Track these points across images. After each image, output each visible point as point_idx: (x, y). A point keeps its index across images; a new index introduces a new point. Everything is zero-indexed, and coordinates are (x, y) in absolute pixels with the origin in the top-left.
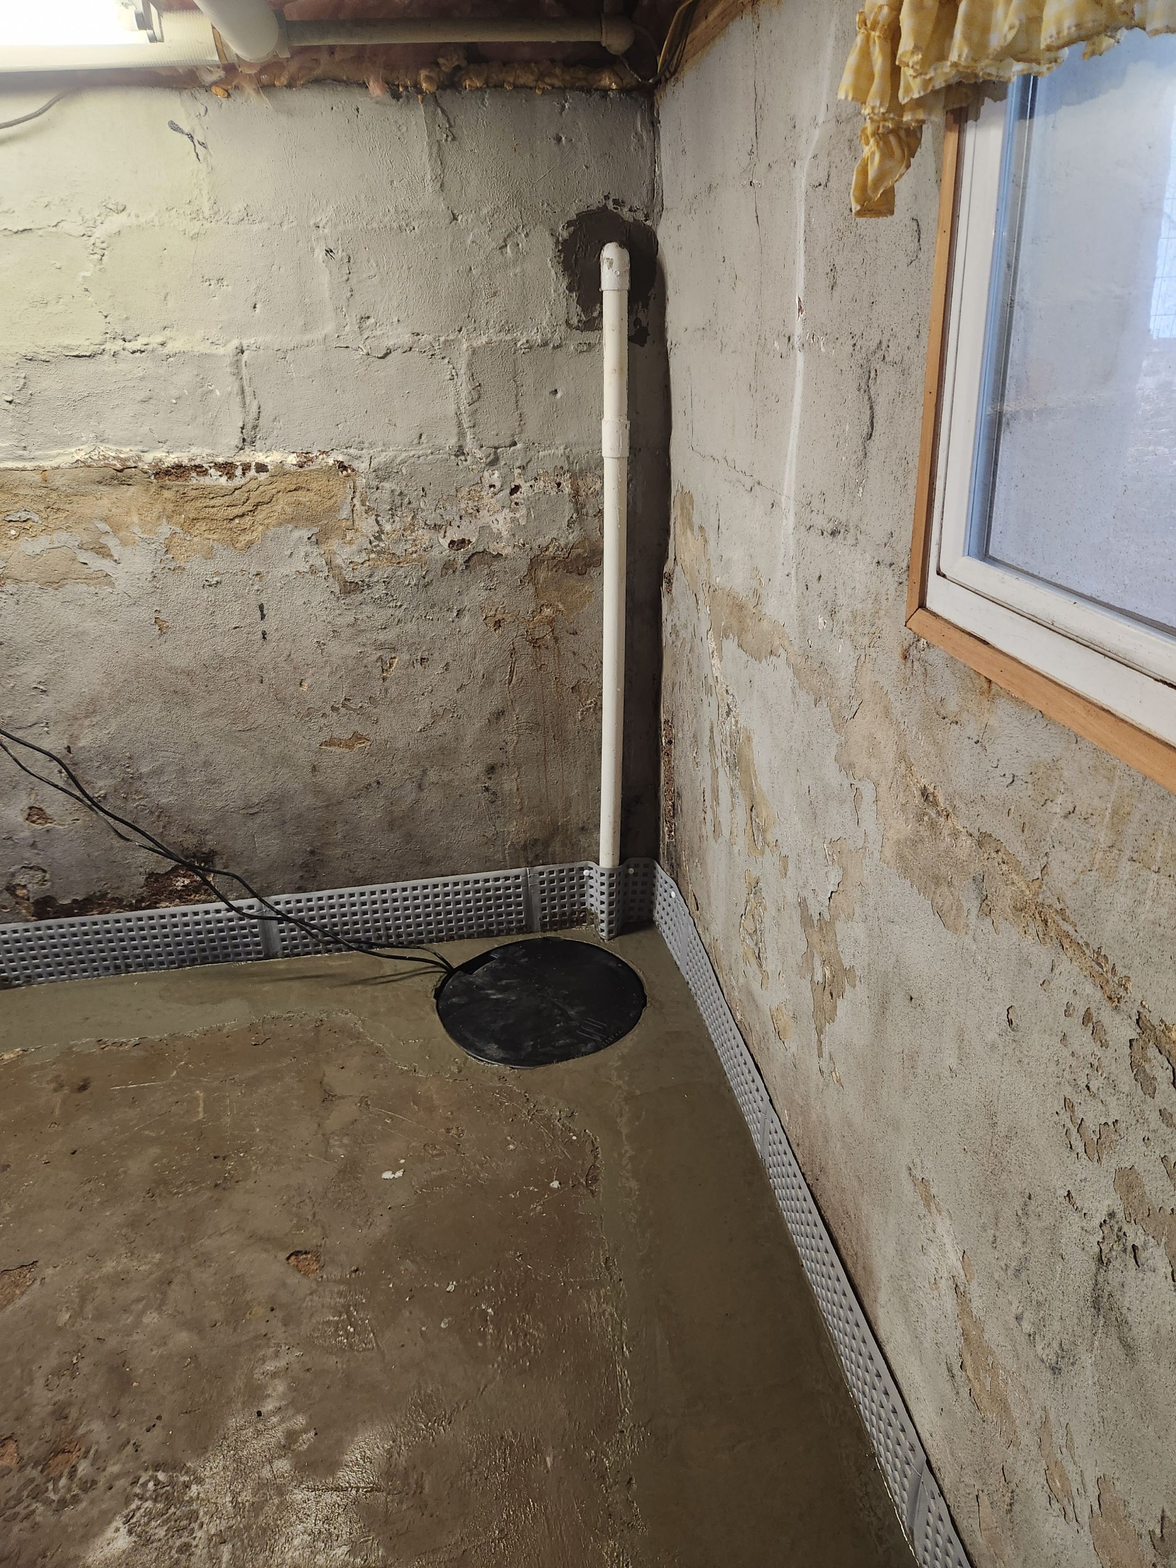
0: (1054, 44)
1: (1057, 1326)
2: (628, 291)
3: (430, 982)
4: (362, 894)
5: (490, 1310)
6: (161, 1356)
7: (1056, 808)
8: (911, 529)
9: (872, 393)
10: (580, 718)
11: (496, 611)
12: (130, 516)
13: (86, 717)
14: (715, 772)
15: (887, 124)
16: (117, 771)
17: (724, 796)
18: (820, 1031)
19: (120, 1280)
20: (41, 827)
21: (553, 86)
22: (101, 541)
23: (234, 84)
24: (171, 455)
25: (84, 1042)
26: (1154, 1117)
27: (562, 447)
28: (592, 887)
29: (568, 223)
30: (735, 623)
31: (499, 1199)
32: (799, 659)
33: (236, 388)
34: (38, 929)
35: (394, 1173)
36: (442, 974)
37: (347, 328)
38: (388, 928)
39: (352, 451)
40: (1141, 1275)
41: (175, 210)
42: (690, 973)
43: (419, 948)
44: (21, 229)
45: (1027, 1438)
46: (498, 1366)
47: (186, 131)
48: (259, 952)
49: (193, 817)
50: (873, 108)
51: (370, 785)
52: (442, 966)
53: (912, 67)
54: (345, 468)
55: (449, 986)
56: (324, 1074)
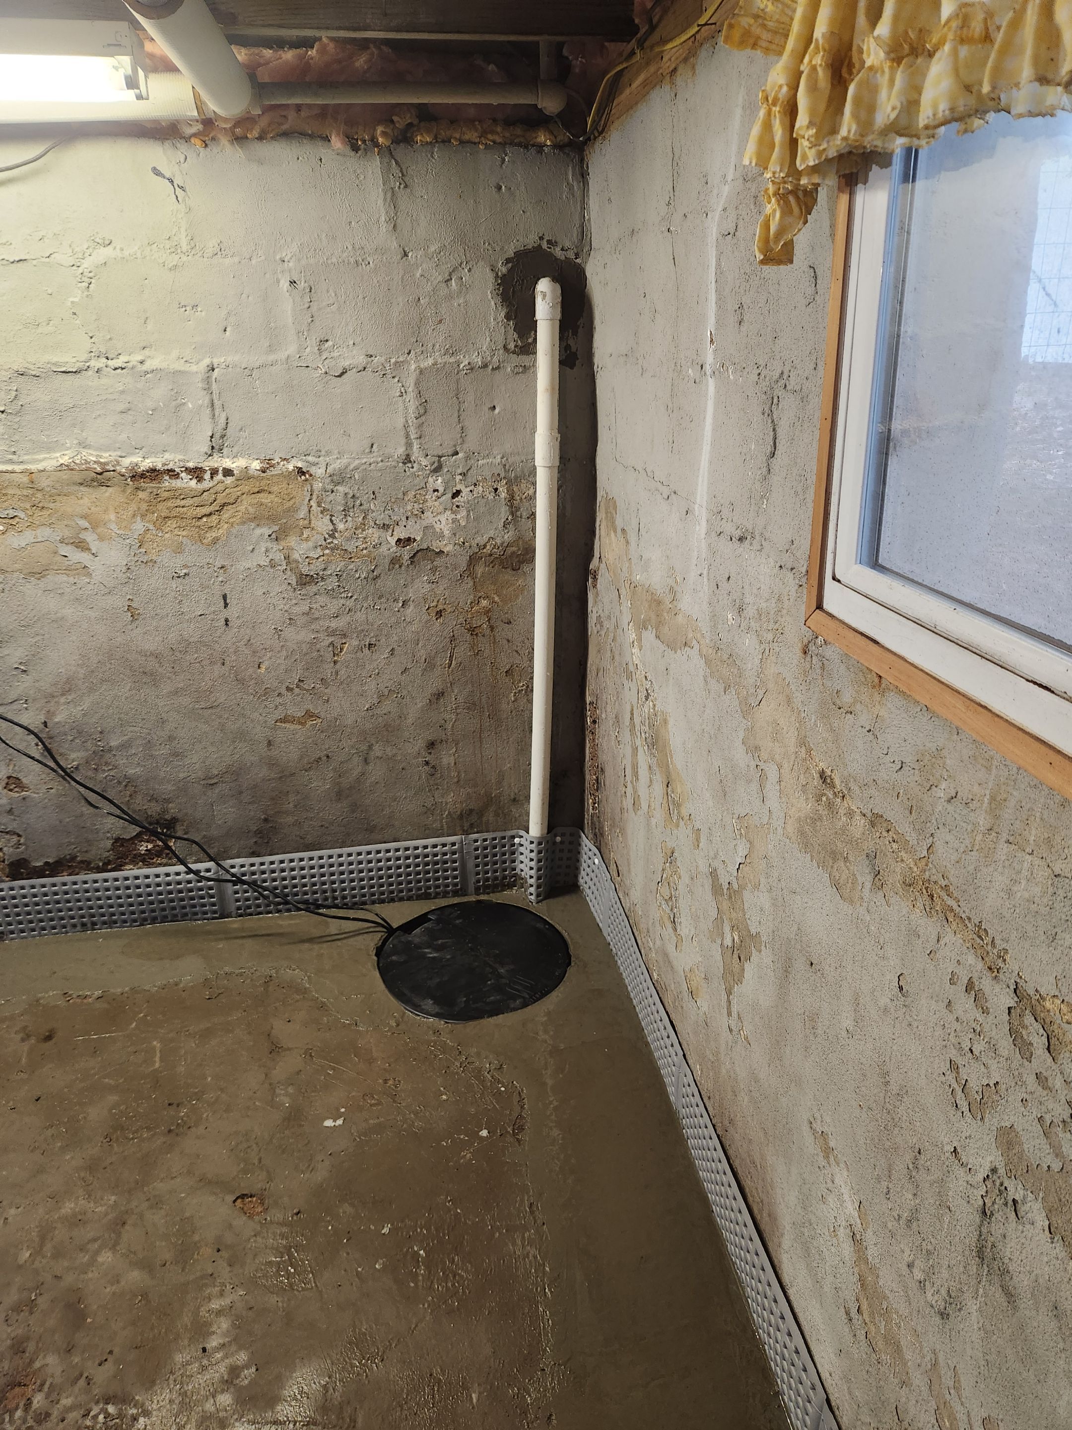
0: (931, 124)
1: (945, 1274)
2: (560, 321)
3: (372, 940)
4: (311, 859)
5: (422, 1252)
6: (114, 1293)
7: (940, 793)
8: (810, 538)
9: (775, 417)
10: (513, 699)
11: (438, 602)
12: (108, 514)
13: (63, 695)
14: (635, 750)
15: (786, 186)
16: (89, 744)
17: (643, 772)
18: (729, 993)
19: (77, 1221)
20: (18, 795)
21: (494, 142)
22: (80, 536)
23: (211, 136)
24: (146, 460)
25: (51, 996)
26: (1031, 1080)
27: (499, 457)
28: (522, 854)
29: (506, 260)
30: (653, 617)
31: (432, 1147)
32: (710, 650)
33: (207, 401)
34: (12, 889)
35: (335, 1121)
36: (383, 934)
37: (308, 350)
38: (334, 891)
39: (310, 458)
40: (1020, 1227)
41: (156, 245)
42: (611, 935)
43: (362, 909)
44: (17, 259)
45: (918, 1380)
46: (429, 1306)
47: (167, 176)
48: (215, 912)
49: (157, 787)
50: (774, 173)
51: (320, 758)
52: (383, 926)
53: (808, 140)
54: (303, 473)
55: (389, 945)
56: (272, 1028)
